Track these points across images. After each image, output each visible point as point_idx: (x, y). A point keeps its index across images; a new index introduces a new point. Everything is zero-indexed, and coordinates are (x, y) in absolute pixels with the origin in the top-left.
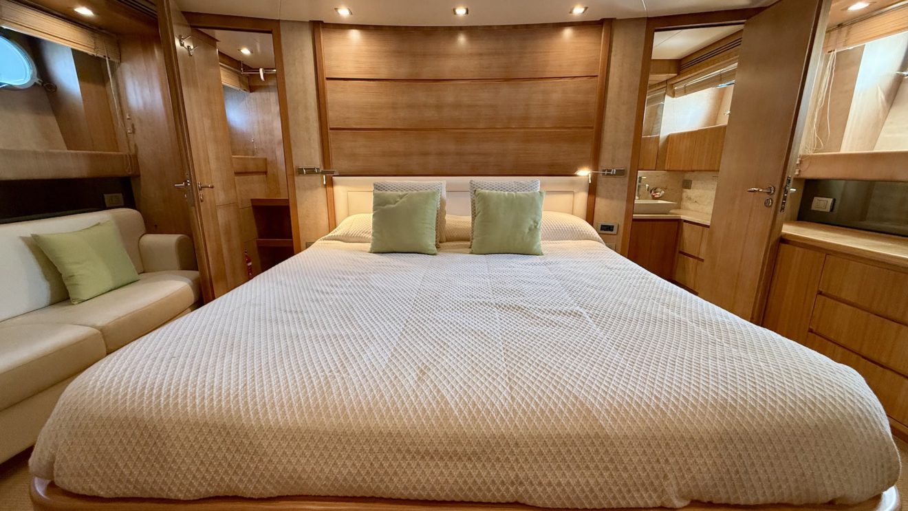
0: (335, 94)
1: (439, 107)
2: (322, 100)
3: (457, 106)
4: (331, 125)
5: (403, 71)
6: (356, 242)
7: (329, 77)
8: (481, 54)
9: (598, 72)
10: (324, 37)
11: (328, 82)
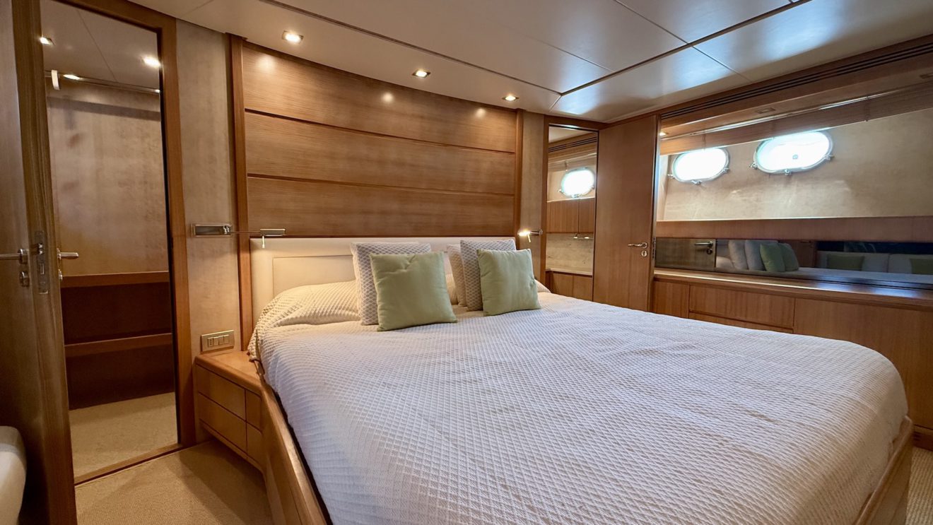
0: (255, 131)
1: (381, 162)
2: (238, 136)
3: (401, 164)
4: (249, 170)
5: (342, 119)
6: (330, 323)
7: (249, 108)
8: (422, 117)
9: (516, 150)
10: (243, 58)
11: (246, 113)
